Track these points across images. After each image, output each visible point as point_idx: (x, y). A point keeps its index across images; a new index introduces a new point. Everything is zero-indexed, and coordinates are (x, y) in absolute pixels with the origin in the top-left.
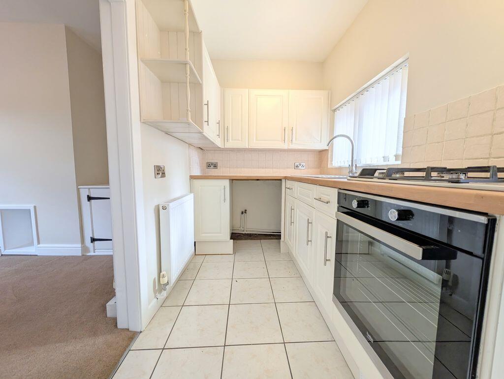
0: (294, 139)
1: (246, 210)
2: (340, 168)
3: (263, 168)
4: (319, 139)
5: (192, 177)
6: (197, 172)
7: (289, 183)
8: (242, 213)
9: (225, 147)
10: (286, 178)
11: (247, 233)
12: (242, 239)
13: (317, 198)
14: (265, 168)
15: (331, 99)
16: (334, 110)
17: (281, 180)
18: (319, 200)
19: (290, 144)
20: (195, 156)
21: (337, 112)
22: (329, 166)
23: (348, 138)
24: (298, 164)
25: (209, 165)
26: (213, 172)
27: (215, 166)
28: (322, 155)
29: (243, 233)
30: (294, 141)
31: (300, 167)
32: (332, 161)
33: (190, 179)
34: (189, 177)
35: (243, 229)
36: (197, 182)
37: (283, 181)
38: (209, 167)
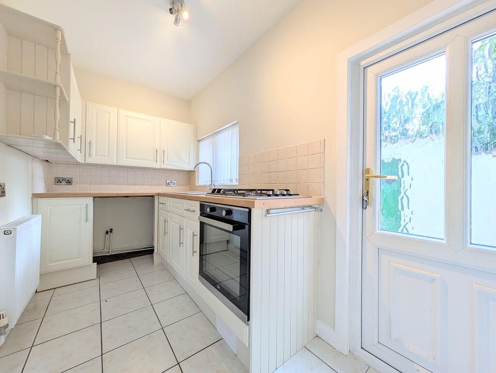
0: (166, 160)
1: (111, 230)
2: (204, 186)
3: (133, 185)
4: (188, 162)
5: (36, 196)
6: (41, 189)
7: (162, 199)
8: (107, 233)
9: (86, 162)
10: (159, 195)
11: (112, 254)
12: (106, 262)
13: (187, 209)
14: (136, 185)
15: (196, 132)
16: (199, 141)
17: (153, 196)
18: (188, 210)
19: (162, 164)
20: (39, 169)
21: (201, 143)
22: (196, 184)
23: (209, 165)
24: (169, 182)
25: (59, 181)
26: (64, 188)
27: (69, 182)
28: (190, 175)
29: (108, 254)
30: (165, 162)
31: (172, 185)
32: (198, 180)
33: (32, 198)
34: (31, 196)
35: (108, 250)
36: (42, 202)
37: (156, 198)
38: (59, 183)
